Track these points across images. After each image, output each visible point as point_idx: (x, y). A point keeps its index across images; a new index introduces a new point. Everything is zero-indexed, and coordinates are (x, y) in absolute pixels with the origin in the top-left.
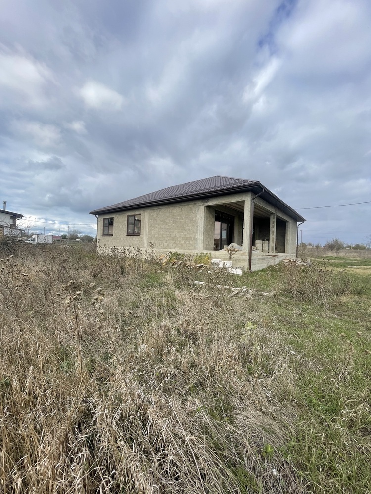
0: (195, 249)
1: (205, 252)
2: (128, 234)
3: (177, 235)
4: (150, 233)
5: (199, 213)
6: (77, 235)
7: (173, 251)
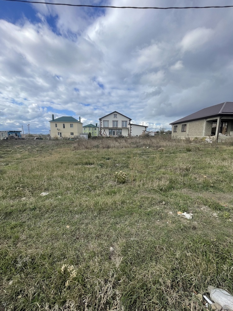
0: (202, 136)
1: (205, 137)
2: (182, 131)
3: (197, 131)
4: (189, 131)
5: (204, 123)
6: (164, 131)
7: (195, 137)
